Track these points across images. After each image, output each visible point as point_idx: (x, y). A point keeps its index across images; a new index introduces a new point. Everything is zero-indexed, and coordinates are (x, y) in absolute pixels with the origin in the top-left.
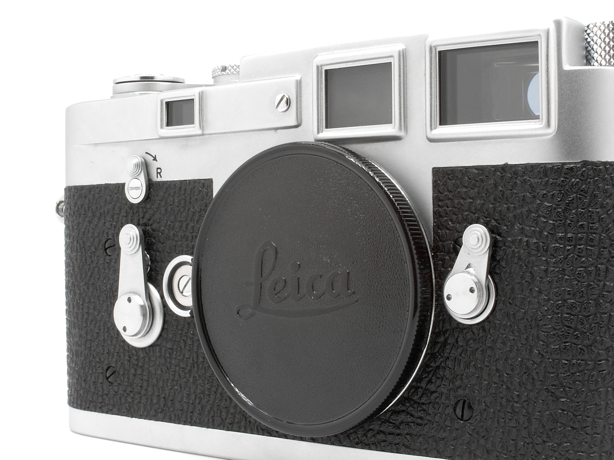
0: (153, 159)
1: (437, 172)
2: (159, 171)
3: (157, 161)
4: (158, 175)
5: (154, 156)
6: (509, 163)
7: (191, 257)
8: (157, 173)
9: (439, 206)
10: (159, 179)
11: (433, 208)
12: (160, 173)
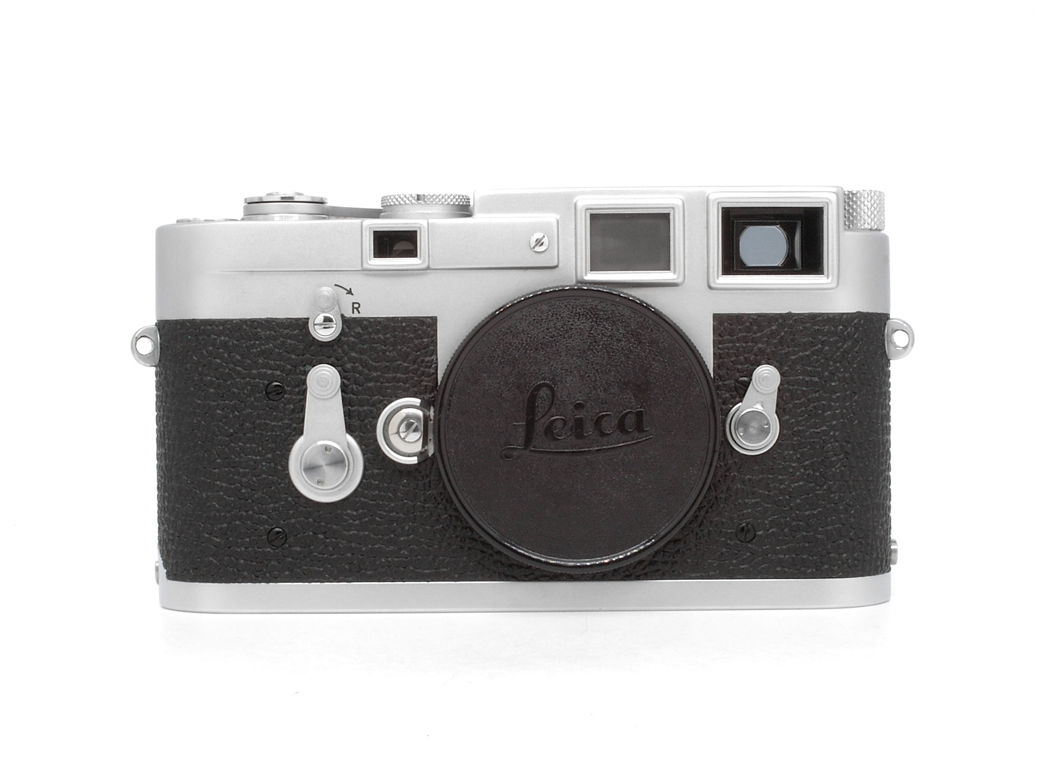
0: (347, 292)
1: (719, 320)
2: (356, 306)
3: (352, 294)
4: (355, 310)
5: (349, 289)
6: (792, 312)
7: (419, 401)
8: (353, 308)
9: (719, 348)
10: (356, 315)
11: (714, 351)
12: (357, 309)
